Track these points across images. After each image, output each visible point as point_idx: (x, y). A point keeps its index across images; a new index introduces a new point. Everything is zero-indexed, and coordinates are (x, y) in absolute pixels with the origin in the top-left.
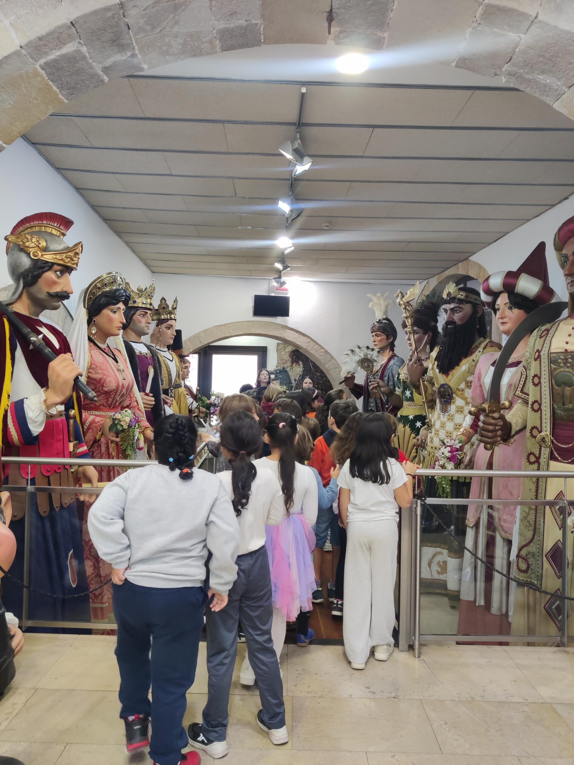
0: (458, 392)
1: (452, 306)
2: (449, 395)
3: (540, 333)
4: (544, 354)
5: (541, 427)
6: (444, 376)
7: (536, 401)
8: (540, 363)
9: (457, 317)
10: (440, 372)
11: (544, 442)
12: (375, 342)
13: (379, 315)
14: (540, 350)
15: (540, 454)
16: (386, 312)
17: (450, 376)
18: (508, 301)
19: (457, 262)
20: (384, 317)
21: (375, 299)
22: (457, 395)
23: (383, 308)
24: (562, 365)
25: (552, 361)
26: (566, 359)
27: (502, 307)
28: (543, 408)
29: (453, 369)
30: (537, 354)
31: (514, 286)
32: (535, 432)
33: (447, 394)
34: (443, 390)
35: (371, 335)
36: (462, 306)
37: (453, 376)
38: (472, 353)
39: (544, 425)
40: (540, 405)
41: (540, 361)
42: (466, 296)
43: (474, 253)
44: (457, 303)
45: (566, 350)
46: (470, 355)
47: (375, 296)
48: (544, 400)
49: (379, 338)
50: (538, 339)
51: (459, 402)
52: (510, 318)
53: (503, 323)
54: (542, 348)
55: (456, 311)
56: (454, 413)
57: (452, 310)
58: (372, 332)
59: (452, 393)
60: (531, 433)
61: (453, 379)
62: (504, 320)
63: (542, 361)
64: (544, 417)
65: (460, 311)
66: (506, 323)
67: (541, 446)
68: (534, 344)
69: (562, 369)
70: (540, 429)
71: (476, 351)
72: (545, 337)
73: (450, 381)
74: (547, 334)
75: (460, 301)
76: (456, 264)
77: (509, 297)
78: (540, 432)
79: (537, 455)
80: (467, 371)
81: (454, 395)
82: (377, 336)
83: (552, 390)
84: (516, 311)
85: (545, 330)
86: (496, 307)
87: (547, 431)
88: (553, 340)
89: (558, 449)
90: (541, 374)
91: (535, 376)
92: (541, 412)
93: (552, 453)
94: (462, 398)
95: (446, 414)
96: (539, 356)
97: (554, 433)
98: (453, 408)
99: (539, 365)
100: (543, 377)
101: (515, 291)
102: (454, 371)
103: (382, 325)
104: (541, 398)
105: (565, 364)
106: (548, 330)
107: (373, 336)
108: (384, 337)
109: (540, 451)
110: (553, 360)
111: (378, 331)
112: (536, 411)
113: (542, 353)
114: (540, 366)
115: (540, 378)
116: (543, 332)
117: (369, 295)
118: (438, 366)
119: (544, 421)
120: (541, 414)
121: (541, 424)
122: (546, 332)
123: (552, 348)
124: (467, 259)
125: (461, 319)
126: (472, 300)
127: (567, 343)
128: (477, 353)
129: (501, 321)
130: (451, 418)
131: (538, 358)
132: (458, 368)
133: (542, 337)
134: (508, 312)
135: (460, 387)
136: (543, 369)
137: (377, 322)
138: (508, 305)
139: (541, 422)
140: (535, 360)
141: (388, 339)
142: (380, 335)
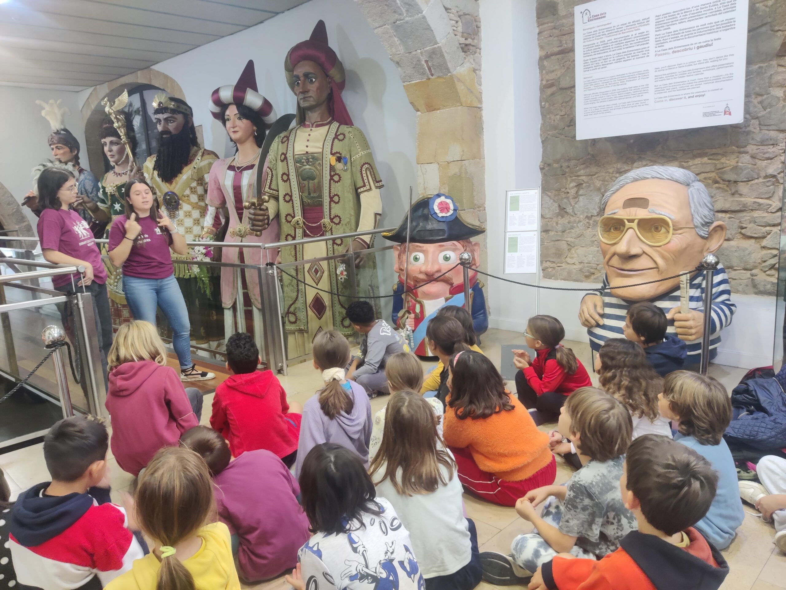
0: (184, 198)
1: (166, 116)
2: (175, 202)
3: (280, 139)
4: (289, 155)
5: (294, 214)
6: (167, 184)
7: (286, 194)
8: (287, 163)
9: (171, 127)
10: (163, 181)
11: (298, 224)
12: (56, 155)
13: (55, 125)
14: (285, 152)
15: (295, 234)
16: (62, 122)
17: (174, 183)
18: (237, 112)
19: (134, 71)
20: (62, 127)
21: (47, 108)
22: (183, 201)
23: (59, 117)
24: (305, 164)
25: (296, 161)
26: (308, 159)
27: (232, 117)
28: (294, 198)
29: (176, 177)
30: (283, 156)
31: (243, 99)
32: (289, 218)
33: (174, 201)
34: (168, 197)
35: (49, 148)
36: (175, 116)
37: (177, 183)
38: (191, 161)
39: (296, 212)
40: (291, 196)
41: (287, 162)
42: (178, 107)
43: (157, 63)
44: (170, 113)
45: (307, 152)
46: (190, 163)
47: (47, 102)
48: (294, 193)
49: (61, 151)
50: (280, 144)
51: (185, 207)
52: (240, 127)
53: (234, 132)
54: (287, 151)
55: (170, 121)
56: (183, 218)
57: (166, 119)
58: (50, 145)
59: (179, 199)
60: (286, 219)
61: (178, 186)
62: (236, 129)
63: (289, 161)
64: (295, 205)
65: (174, 121)
66: (237, 132)
67: (295, 228)
68: (278, 149)
69: (305, 167)
70: (293, 215)
71: (194, 159)
72: (286, 142)
73: (174, 188)
74: (288, 139)
75: (173, 111)
76: (133, 72)
77: (238, 108)
78: (294, 217)
79: (293, 236)
80: (190, 177)
81: (181, 202)
82: (59, 149)
83: (299, 184)
84: (245, 121)
85: (284, 137)
86: (226, 117)
87: (299, 217)
88: (295, 145)
89: (309, 228)
90: (288, 172)
91: (284, 174)
92: (293, 202)
93: (304, 231)
94: (188, 204)
95: (175, 220)
96: (286, 158)
97: (304, 217)
98: (181, 213)
99: (286, 165)
100: (291, 174)
101: (244, 104)
102: (177, 179)
103: (61, 136)
104: (291, 191)
105: (307, 163)
106: (288, 138)
107: (53, 149)
108: (67, 149)
109: (295, 232)
110: (298, 161)
111: (58, 143)
112: (288, 202)
113: (288, 155)
114: (288, 166)
115: (288, 175)
116: (283, 138)
117: (38, 102)
118: (158, 175)
119: (296, 209)
120: (293, 204)
121: (294, 212)
122: (285, 139)
123: (295, 151)
124: (148, 67)
125: (176, 129)
126: (183, 111)
127: (307, 146)
128: (196, 161)
129: (232, 130)
130: (181, 223)
131: (284, 160)
132: (181, 175)
133: (284, 142)
134: (238, 122)
135: (185, 193)
136: (290, 168)
137: (55, 133)
138: (238, 116)
139: (293, 210)
140: (282, 161)
141: (71, 151)
142: (62, 148)
